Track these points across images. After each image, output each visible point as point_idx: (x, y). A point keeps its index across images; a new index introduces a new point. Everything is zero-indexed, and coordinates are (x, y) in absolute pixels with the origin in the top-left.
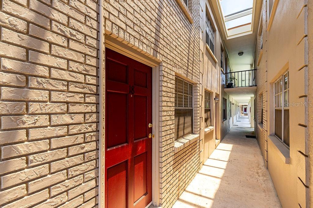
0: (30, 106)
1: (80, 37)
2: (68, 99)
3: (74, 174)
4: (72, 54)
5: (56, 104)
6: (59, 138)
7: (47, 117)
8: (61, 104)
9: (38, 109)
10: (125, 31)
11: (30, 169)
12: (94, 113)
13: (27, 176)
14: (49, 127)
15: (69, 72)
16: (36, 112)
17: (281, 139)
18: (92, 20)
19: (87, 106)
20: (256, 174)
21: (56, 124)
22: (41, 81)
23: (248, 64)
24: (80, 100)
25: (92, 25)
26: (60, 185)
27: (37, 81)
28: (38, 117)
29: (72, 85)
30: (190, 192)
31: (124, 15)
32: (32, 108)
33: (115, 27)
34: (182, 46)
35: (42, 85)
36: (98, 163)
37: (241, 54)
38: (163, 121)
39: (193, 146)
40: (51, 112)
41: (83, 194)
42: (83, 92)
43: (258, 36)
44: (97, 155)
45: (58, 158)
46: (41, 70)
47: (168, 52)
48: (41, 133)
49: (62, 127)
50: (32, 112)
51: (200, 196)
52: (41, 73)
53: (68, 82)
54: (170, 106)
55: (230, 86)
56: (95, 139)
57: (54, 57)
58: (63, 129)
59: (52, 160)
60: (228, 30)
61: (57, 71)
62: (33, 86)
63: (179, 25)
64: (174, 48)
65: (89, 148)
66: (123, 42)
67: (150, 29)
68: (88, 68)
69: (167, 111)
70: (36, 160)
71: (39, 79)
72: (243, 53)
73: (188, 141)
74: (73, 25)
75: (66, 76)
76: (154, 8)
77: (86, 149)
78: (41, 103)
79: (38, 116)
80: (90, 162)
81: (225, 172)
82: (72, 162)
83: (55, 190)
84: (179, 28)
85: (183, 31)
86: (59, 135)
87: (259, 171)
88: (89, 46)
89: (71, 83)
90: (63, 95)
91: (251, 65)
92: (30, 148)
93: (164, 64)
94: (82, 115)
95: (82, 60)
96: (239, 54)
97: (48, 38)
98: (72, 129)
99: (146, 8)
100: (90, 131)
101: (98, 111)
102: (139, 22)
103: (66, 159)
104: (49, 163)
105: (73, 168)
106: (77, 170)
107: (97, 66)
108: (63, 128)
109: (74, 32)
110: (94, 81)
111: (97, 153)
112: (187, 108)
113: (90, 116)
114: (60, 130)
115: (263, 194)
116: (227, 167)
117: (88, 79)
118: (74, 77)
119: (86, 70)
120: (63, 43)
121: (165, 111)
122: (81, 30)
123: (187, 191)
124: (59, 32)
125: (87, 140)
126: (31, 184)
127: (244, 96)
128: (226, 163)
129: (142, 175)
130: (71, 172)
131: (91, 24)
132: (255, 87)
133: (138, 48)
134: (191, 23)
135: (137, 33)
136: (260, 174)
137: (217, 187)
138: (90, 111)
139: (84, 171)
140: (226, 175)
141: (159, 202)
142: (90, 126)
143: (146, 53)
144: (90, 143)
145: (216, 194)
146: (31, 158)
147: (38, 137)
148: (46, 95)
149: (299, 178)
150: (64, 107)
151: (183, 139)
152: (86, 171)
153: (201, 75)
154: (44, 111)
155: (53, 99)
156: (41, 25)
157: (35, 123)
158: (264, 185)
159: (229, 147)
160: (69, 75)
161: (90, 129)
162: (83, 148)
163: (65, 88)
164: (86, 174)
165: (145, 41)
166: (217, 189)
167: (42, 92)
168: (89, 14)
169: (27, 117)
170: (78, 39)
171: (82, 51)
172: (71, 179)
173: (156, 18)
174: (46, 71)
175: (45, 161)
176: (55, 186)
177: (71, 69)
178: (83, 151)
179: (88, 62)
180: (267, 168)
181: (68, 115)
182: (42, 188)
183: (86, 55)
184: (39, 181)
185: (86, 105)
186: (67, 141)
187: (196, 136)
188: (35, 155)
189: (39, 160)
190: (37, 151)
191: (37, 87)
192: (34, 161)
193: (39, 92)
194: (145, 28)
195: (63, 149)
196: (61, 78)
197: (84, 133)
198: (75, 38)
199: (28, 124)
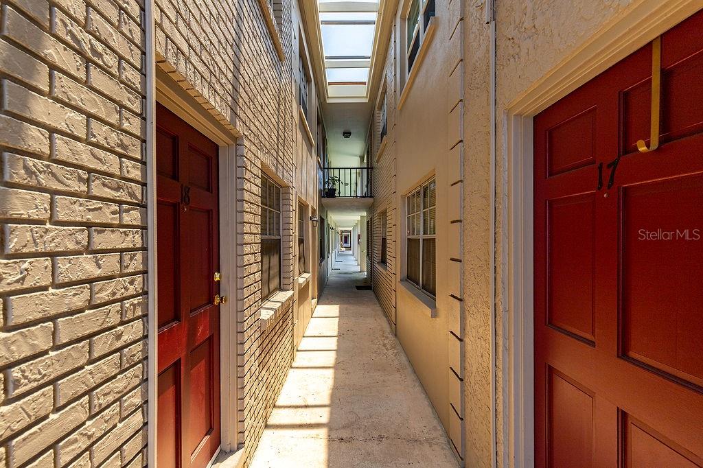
0: (11, 233)
1: (110, 60)
2: (90, 217)
3: (104, 401)
4: (96, 102)
5: (65, 228)
6: (75, 316)
7: (47, 263)
8: (77, 228)
9: (28, 241)
10: (187, 59)
11: (14, 405)
12: (137, 249)
13: (9, 424)
14: (51, 290)
15: (91, 147)
16: (25, 250)
17: (418, 284)
18: (131, 21)
19: (125, 232)
20: (383, 348)
21: (67, 280)
22: (34, 165)
23: (356, 156)
24: (112, 219)
25: (132, 36)
26: (77, 436)
27: (26, 167)
28: (31, 263)
29: (97, 182)
30: (285, 407)
31: (186, 22)
32: (16, 240)
33: (170, 47)
34: (269, 107)
35: (36, 176)
36: (145, 370)
37: (347, 134)
38: (245, 266)
39: (284, 315)
40: (57, 250)
41: (120, 448)
42: (118, 198)
43: (376, 109)
44: (145, 350)
45: (73, 367)
46: (33, 137)
47: (251, 116)
48: (36, 304)
49: (80, 288)
50: (16, 250)
51: (306, 406)
52: (34, 146)
53: (90, 171)
54: (254, 234)
55: (331, 193)
56: (140, 314)
57: (59, 105)
58: (82, 292)
59: (59, 373)
60: (330, 84)
61: (67, 143)
62: (16, 180)
63: (266, 60)
64: (259, 108)
65: (131, 337)
66: (180, 83)
67: (224, 61)
68: (127, 140)
69: (250, 244)
70: (26, 378)
71: (30, 162)
72: (350, 133)
73: (280, 304)
74: (97, 28)
75: (84, 155)
76: (231, 17)
77: (125, 338)
78: (35, 226)
79: (29, 260)
80: (132, 370)
81: (337, 355)
82: (100, 373)
83: (68, 450)
84: (266, 67)
85: (270, 75)
86: (74, 308)
87: (386, 342)
88: (128, 86)
89: (94, 176)
90: (81, 205)
91: (362, 158)
92: (13, 348)
93: (246, 143)
94: (117, 256)
95: (114, 119)
96: (344, 133)
97: (47, 52)
98: (100, 291)
99: (219, 14)
100: (132, 293)
101: (145, 246)
102: (209, 43)
103: (87, 367)
104: (53, 382)
105: (101, 388)
106: (109, 393)
107: (142, 137)
108: (82, 289)
109: (100, 47)
110: (136, 174)
111: (146, 345)
112: (273, 237)
113: (131, 259)
114: (77, 294)
115: (398, 375)
116: (338, 345)
117: (127, 167)
118: (100, 160)
119: (122, 145)
120: (78, 69)
121: (247, 244)
122: (112, 43)
123: (280, 407)
124: (69, 39)
125: (126, 316)
126: (19, 445)
127: (352, 214)
128: (336, 339)
129: (204, 392)
130: (99, 399)
131: (130, 31)
132: (371, 200)
133: (208, 102)
134: (280, 60)
135: (205, 68)
136: (388, 347)
137: (330, 383)
138: (131, 246)
139: (122, 391)
140: (342, 359)
141: (238, 440)
142: (132, 283)
143: (220, 114)
144: (132, 323)
145: (333, 396)
146: (15, 374)
147: (30, 317)
148: (46, 205)
149: (451, 332)
150: (82, 237)
151: (269, 303)
152: (125, 391)
153: (294, 168)
154: (40, 248)
155: (61, 216)
156: (32, 14)
157: (23, 279)
158: (396, 362)
159: (334, 310)
160: (92, 154)
161: (132, 291)
162: (119, 337)
163: (84, 188)
164: (124, 398)
165: (218, 87)
166: (332, 387)
167: (36, 196)
168: (126, 5)
169: (5, 264)
170: (107, 65)
171: (114, 97)
172: (98, 417)
173: (233, 39)
174: (44, 140)
175: (45, 378)
176: (66, 440)
177: (95, 140)
178: (119, 344)
179: (126, 125)
180: (396, 335)
181: (89, 256)
182: (41, 449)
183: (122, 106)
184: (34, 433)
185: (124, 230)
186: (90, 321)
187: (290, 293)
188: (23, 366)
189: (33, 377)
190: (29, 355)
191: (25, 182)
192: (22, 381)
193: (28, 197)
194: (218, 59)
195: (81, 344)
196: (75, 162)
197: (121, 300)
198: (100, 62)
199: (9, 284)
